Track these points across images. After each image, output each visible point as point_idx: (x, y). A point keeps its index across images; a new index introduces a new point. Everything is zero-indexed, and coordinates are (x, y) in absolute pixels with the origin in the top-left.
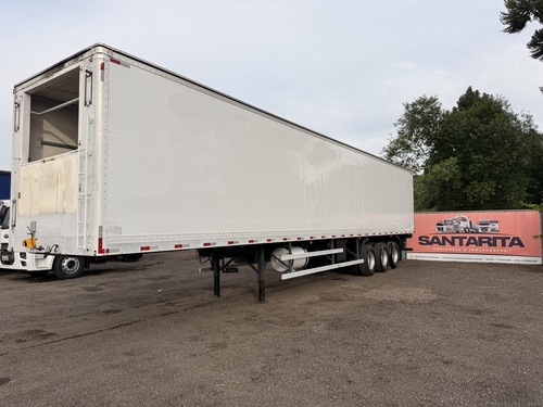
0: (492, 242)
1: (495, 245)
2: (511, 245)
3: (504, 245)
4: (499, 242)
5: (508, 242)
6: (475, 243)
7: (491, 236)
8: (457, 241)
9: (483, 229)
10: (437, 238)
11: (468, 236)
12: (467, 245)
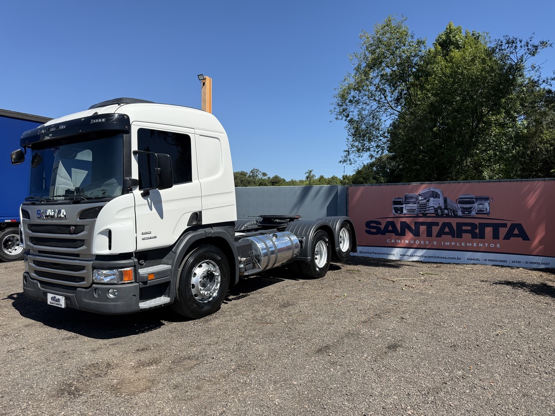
0: (477, 232)
1: (482, 236)
2: (507, 237)
3: (496, 236)
4: (489, 231)
5: (503, 232)
6: (452, 233)
7: (477, 222)
8: (423, 228)
9: (464, 210)
10: (393, 224)
11: (441, 221)
12: (439, 235)
